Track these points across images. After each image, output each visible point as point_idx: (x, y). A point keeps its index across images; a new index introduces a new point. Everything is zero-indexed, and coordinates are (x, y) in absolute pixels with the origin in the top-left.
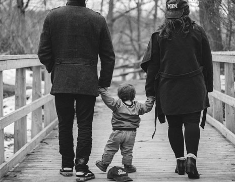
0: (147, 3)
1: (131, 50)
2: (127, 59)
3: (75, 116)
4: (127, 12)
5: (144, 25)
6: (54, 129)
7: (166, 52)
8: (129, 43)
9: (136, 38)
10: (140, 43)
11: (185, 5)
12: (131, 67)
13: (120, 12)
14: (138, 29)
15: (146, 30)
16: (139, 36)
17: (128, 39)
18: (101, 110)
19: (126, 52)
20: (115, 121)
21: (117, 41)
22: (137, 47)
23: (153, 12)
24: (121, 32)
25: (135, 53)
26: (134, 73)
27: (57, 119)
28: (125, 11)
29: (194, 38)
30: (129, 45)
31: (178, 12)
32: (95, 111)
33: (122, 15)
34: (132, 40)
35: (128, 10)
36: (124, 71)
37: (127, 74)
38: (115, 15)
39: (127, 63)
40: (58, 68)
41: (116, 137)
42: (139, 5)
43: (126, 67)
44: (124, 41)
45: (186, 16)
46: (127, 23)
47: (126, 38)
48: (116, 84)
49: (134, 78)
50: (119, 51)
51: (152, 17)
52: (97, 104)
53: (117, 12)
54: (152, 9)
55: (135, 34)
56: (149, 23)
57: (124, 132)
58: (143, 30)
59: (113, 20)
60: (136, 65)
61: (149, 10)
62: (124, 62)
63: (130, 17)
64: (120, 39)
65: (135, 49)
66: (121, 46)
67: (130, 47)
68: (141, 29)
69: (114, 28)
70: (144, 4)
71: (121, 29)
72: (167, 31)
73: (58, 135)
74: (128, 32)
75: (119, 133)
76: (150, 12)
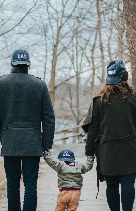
0: (85, 71)
1: (71, 116)
2: (67, 124)
3: (22, 176)
4: (67, 80)
5: (82, 92)
6: (3, 189)
7: (105, 116)
8: (70, 109)
9: (76, 105)
10: (79, 109)
11: (124, 71)
12: (71, 132)
13: (61, 80)
14: (78, 96)
15: (84, 97)
16: (78, 102)
17: (69, 105)
18: (44, 171)
19: (66, 117)
20: (61, 182)
21: (58, 107)
22: (76, 113)
23: (91, 80)
24: (62, 99)
25: (74, 118)
26: (74, 137)
27: (6, 179)
28: (65, 79)
29: (130, 103)
30: (69, 111)
31: (117, 78)
32: (39, 172)
33: (63, 83)
34: (71, 107)
35: (68, 78)
36: (65, 135)
37: (67, 138)
38: (57, 83)
39: (67, 128)
40: (5, 132)
41: (63, 197)
42: (78, 74)
43: (67, 131)
44: (64, 107)
45: (124, 82)
46: (67, 91)
47: (66, 105)
48: (57, 147)
49: (74, 141)
50: (59, 117)
51: (89, 85)
52: (40, 166)
53: (58, 80)
54: (90, 77)
55: (74, 101)
56: (87, 90)
57: (70, 192)
58: (82, 97)
59: (55, 88)
60: (76, 129)
61: (87, 78)
62: (65, 127)
63: (70, 85)
64: (61, 106)
65: (75, 116)
66: (62, 112)
67: (70, 113)
68: (80, 96)
69: (55, 95)
70: (83, 72)
71: (62, 97)
72: (107, 96)
73: (6, 195)
74: (68, 99)
75: (65, 193)
76: (88, 80)
